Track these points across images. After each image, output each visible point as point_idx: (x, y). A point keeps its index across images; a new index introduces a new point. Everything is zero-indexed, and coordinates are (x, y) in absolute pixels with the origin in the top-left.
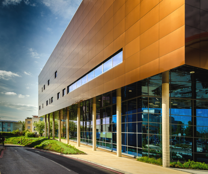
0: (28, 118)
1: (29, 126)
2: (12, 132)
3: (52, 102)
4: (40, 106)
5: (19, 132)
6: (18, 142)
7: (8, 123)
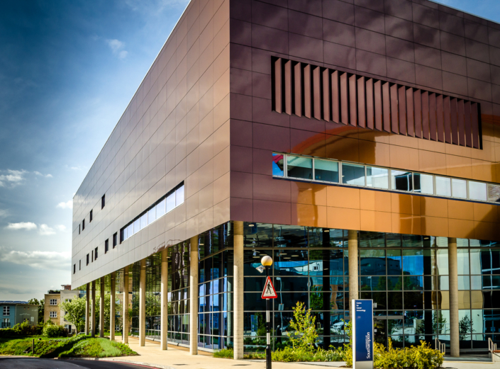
0: (51, 292)
1: (52, 310)
2: (13, 328)
3: (96, 257)
4: (75, 265)
5: (30, 327)
6: (27, 350)
7: (5, 308)
